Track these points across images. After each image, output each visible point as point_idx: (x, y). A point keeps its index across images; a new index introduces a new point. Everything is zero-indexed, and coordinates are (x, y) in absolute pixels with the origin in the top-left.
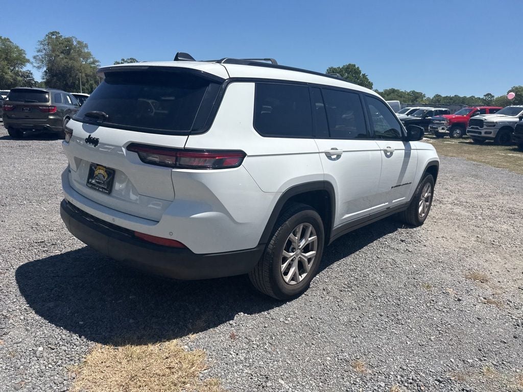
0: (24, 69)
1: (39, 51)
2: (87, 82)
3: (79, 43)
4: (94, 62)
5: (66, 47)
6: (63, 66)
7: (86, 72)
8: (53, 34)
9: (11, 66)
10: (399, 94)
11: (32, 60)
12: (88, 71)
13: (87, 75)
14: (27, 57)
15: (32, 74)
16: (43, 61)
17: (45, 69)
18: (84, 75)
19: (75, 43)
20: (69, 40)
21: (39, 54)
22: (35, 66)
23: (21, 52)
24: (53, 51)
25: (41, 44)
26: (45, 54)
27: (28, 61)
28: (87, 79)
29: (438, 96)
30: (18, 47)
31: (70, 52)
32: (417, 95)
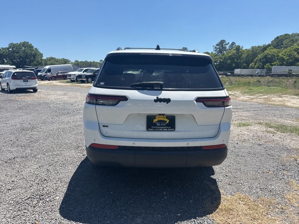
10: (56, 60)
29: (76, 61)
32: (66, 61)
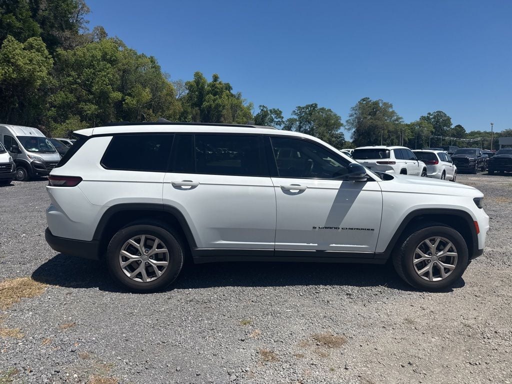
0: (339, 131)
1: (350, 116)
2: (389, 137)
3: (385, 104)
4: (397, 120)
5: (373, 109)
6: (368, 125)
7: (389, 129)
8: (364, 100)
9: (329, 130)
11: (345, 124)
12: (391, 128)
13: (389, 132)
14: (342, 122)
15: (343, 135)
16: (353, 124)
17: (354, 130)
18: (386, 131)
19: (381, 105)
20: (376, 103)
21: (351, 118)
22: (346, 129)
23: (338, 118)
24: (362, 114)
25: (353, 110)
26: (356, 118)
27: (342, 125)
28: (389, 135)
30: (336, 115)
31: (376, 113)
